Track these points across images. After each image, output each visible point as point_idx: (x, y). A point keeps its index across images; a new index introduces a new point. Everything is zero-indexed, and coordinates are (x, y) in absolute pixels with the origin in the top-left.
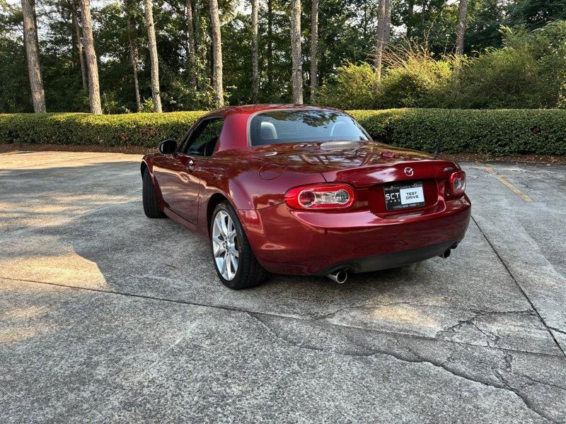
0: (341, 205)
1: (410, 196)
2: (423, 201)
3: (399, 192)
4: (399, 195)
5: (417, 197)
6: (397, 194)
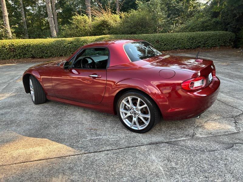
2: (212, 78)
6: (209, 77)
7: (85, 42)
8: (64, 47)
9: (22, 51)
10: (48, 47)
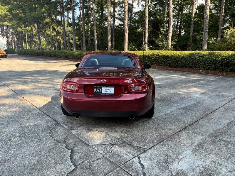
0: (74, 90)
1: (107, 90)
2: (113, 93)
3: (101, 88)
4: (101, 90)
5: (110, 91)
6: (100, 89)
7: (218, 56)
8: (195, 59)
9: (163, 60)
10: (181, 58)
